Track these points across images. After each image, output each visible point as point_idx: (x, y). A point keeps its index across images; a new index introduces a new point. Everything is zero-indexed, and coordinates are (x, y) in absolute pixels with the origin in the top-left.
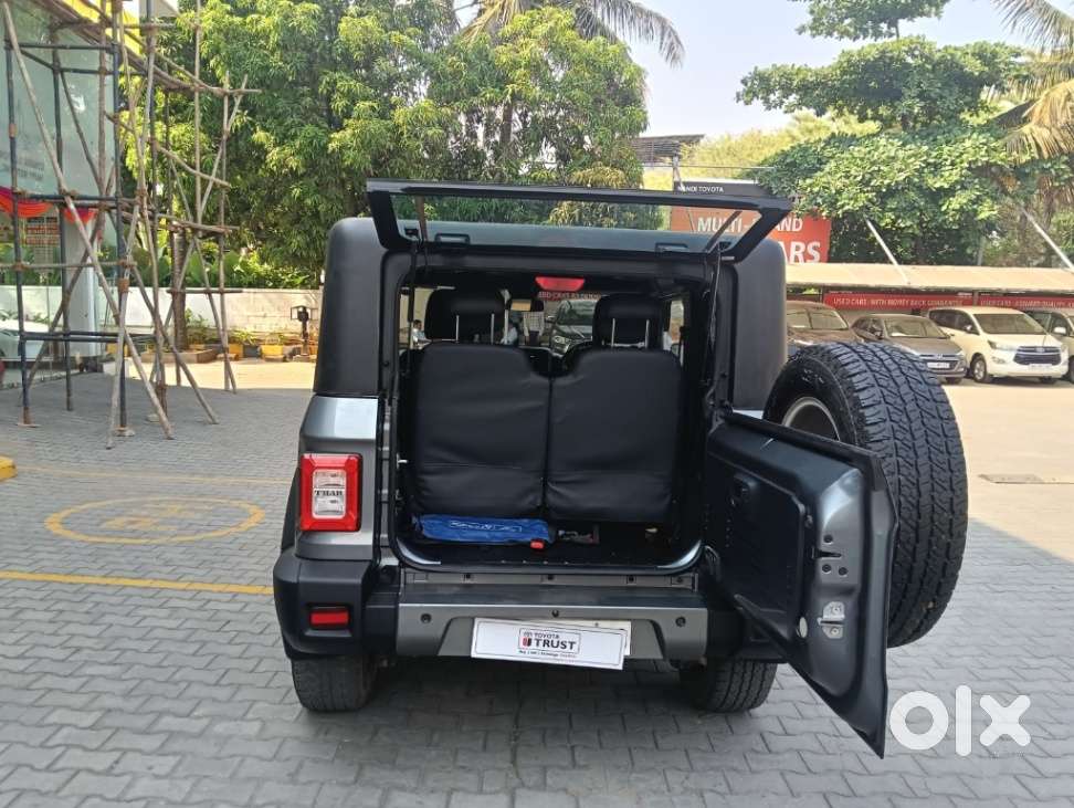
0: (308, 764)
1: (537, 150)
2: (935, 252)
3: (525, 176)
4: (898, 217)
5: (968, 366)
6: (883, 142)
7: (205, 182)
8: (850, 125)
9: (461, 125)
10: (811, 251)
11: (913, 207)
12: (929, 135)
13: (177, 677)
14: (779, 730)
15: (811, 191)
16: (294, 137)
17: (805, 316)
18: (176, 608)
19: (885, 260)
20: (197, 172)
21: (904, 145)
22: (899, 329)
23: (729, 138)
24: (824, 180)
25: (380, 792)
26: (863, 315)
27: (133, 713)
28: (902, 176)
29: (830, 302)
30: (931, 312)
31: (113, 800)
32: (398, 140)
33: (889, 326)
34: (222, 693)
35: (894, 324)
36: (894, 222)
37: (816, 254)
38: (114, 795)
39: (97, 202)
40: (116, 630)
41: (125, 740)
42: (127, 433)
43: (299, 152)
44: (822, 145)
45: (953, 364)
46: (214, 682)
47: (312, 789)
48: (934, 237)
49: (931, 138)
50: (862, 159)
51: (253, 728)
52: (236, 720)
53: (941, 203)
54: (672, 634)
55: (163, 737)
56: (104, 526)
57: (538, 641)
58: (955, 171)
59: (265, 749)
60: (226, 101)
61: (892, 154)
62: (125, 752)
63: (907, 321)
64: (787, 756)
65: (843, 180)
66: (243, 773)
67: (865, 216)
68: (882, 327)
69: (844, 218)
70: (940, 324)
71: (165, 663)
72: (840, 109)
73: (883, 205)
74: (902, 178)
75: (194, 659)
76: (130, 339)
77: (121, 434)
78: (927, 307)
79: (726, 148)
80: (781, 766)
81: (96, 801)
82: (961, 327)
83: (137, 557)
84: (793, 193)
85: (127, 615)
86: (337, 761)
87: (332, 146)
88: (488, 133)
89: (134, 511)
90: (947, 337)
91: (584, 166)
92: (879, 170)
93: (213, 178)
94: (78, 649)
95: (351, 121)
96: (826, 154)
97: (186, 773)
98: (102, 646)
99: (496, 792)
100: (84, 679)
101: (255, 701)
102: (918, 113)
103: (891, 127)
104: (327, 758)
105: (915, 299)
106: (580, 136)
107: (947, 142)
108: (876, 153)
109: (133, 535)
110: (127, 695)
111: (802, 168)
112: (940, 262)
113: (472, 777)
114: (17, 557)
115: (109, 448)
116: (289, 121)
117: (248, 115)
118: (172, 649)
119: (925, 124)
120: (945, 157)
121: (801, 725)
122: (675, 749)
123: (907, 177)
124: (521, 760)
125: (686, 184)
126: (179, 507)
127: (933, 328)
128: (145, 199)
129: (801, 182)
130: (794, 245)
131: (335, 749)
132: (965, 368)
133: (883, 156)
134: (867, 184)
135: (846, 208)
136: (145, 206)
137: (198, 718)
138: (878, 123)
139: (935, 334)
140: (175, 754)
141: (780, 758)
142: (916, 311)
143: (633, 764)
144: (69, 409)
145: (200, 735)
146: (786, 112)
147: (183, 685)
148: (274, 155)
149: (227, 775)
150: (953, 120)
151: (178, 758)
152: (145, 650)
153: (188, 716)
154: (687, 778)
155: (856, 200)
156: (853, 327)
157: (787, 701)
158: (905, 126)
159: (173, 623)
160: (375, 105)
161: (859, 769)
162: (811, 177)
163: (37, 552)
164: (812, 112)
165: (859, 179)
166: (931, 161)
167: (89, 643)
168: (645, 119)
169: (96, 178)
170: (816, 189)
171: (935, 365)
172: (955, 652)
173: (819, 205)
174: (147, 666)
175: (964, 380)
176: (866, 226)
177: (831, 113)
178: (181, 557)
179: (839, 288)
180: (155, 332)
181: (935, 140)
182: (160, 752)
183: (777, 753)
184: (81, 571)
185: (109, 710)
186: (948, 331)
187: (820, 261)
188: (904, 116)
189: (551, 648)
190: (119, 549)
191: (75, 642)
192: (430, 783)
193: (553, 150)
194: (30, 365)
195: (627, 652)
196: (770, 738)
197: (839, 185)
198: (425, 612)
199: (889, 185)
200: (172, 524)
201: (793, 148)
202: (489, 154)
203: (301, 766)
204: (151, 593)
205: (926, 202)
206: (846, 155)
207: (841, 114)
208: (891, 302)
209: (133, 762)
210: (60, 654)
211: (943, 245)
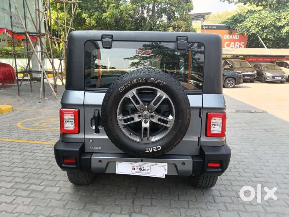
0: (70, 202)
1: (162, 17)
2: (278, 45)
3: (158, 24)
4: (267, 35)
5: (287, 78)
6: (264, 12)
7: (68, 29)
8: (254, 7)
9: (140, 10)
10: (241, 45)
11: (272, 31)
12: (277, 10)
13: (39, 172)
14: (219, 195)
15: (242, 27)
16: (93, 15)
17: (239, 64)
18: (45, 150)
19: (263, 47)
20: (65, 26)
21: (270, 13)
22: (267, 67)
23: (219, 13)
24: (246, 24)
25: (89, 213)
26: (256, 63)
27: (23, 184)
28: (269, 22)
29: (247, 60)
30: (277, 62)
31: (9, 213)
32: (121, 15)
33: (264, 67)
34: (51, 178)
35: (265, 66)
36: (266, 36)
37: (243, 46)
38: (10, 211)
39: (36, 34)
40: (26, 157)
41: (19, 193)
42: (45, 98)
43: (94, 20)
44: (245, 13)
45: (282, 77)
46: (49, 174)
47: (69, 211)
48: (278, 40)
49: (278, 11)
50: (257, 17)
51: (56, 189)
52: (52, 187)
53: (280, 30)
54: (180, 167)
55: (30, 192)
56: (32, 125)
57: (137, 168)
58: (285, 20)
59: (58, 197)
60: (73, 5)
61: (266, 16)
62: (17, 196)
63: (269, 65)
64: (221, 204)
65: (251, 24)
66: (50, 205)
67: (258, 34)
68: (262, 67)
69: (251, 35)
70: (279, 66)
71: (37, 168)
72: (251, 3)
73: (263, 31)
74: (269, 23)
75: (46, 166)
76: (45, 72)
77: (44, 98)
78: (275, 61)
79: (218, 16)
80: (218, 208)
81: (4, 213)
82: (285, 67)
83: (38, 134)
84: (236, 28)
85: (31, 152)
86: (79, 201)
87: (103, 17)
88: (148, 12)
89: (42, 121)
90: (281, 70)
91: (175, 21)
92: (262, 21)
93: (70, 27)
94: (14, 163)
95: (108, 10)
96: (246, 16)
97: (33, 204)
98: (21, 162)
99: (125, 214)
100: (13, 172)
101: (59, 180)
102: (275, 3)
103: (266, 8)
104: (76, 200)
105: (272, 59)
106: (174, 12)
107: (283, 12)
108: (262, 15)
109: (40, 128)
110: (23, 178)
111: (239, 20)
112: (279, 48)
113: (119, 208)
114: (6, 134)
115: (40, 103)
116: (91, 11)
117: (80, 9)
118: (41, 163)
119: (277, 7)
120: (282, 16)
121: (226, 193)
122: (185, 201)
123: (271, 23)
124: (136, 203)
125: (205, 26)
126: (55, 119)
127: (277, 67)
128: (48, 33)
129: (239, 24)
130: (236, 43)
131: (79, 197)
132: (286, 79)
133: (264, 16)
134: (259, 25)
135: (252, 32)
136: (48, 35)
137: (42, 186)
138: (262, 7)
139: (277, 69)
140: (32, 197)
141: (218, 205)
142: (272, 62)
143: (170, 206)
144: (32, 92)
145: (41, 191)
146: (235, 4)
147: (40, 175)
148: (88, 20)
149: (45, 205)
150: (285, 5)
151: (32, 199)
152: (33, 163)
153: (39, 185)
154: (187, 211)
155: (255, 30)
156: (253, 67)
157: (223, 185)
158: (270, 7)
159: (43, 155)
160: (115, 5)
161: (244, 210)
162: (242, 23)
163: (12, 133)
164: (243, 4)
165: (256, 23)
166: (278, 17)
167: (18, 161)
168: (193, 7)
169: (35, 27)
170: (243, 27)
171: (277, 78)
172: (278, 169)
173: (244, 31)
174: (32, 168)
175: (286, 82)
176: (258, 37)
177: (248, 4)
178: (51, 134)
179: (250, 56)
180: (53, 71)
181: (280, 11)
182: (28, 197)
183: (218, 203)
184: (22, 139)
185: (17, 183)
186: (281, 68)
187: (244, 48)
188: (270, 4)
189: (141, 171)
190: (34, 132)
191: (14, 161)
192: (106, 210)
193: (166, 17)
194: (20, 80)
195: (166, 173)
196: (216, 198)
197: (250, 25)
198: (100, 160)
199: (265, 25)
200: (51, 125)
201: (236, 15)
202: (148, 18)
203: (68, 203)
204: (39, 145)
205: (276, 30)
206: (253, 16)
207: (251, 4)
208: (265, 60)
209: (19, 200)
210: (8, 164)
211: (281, 43)
